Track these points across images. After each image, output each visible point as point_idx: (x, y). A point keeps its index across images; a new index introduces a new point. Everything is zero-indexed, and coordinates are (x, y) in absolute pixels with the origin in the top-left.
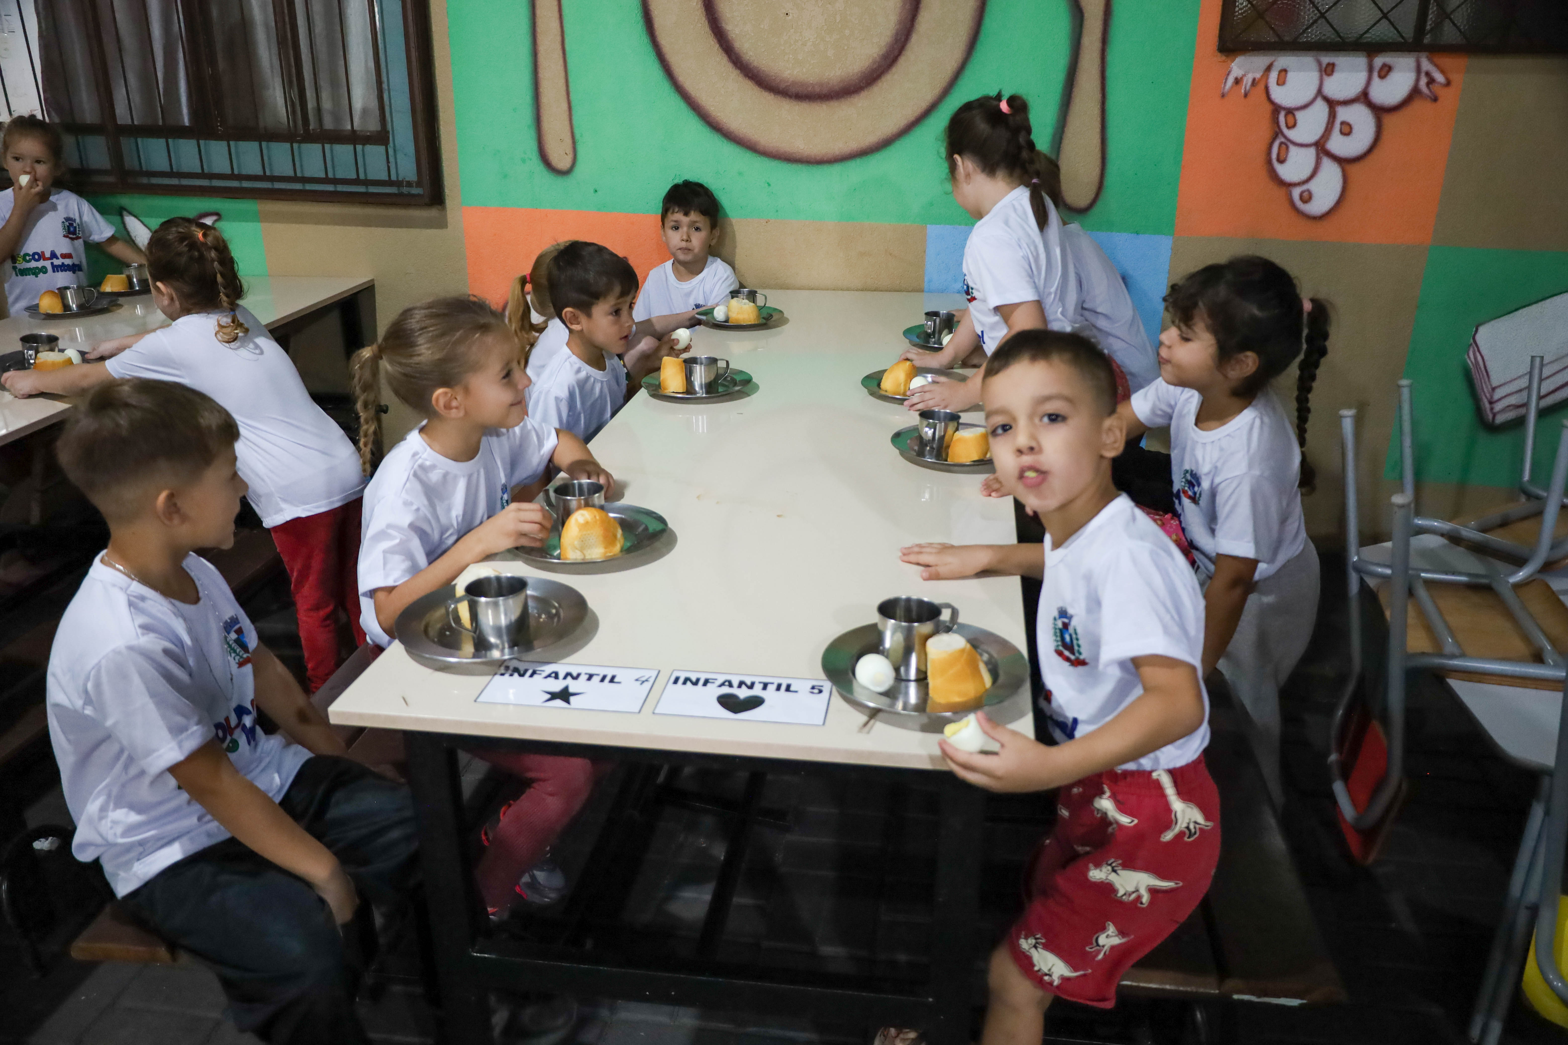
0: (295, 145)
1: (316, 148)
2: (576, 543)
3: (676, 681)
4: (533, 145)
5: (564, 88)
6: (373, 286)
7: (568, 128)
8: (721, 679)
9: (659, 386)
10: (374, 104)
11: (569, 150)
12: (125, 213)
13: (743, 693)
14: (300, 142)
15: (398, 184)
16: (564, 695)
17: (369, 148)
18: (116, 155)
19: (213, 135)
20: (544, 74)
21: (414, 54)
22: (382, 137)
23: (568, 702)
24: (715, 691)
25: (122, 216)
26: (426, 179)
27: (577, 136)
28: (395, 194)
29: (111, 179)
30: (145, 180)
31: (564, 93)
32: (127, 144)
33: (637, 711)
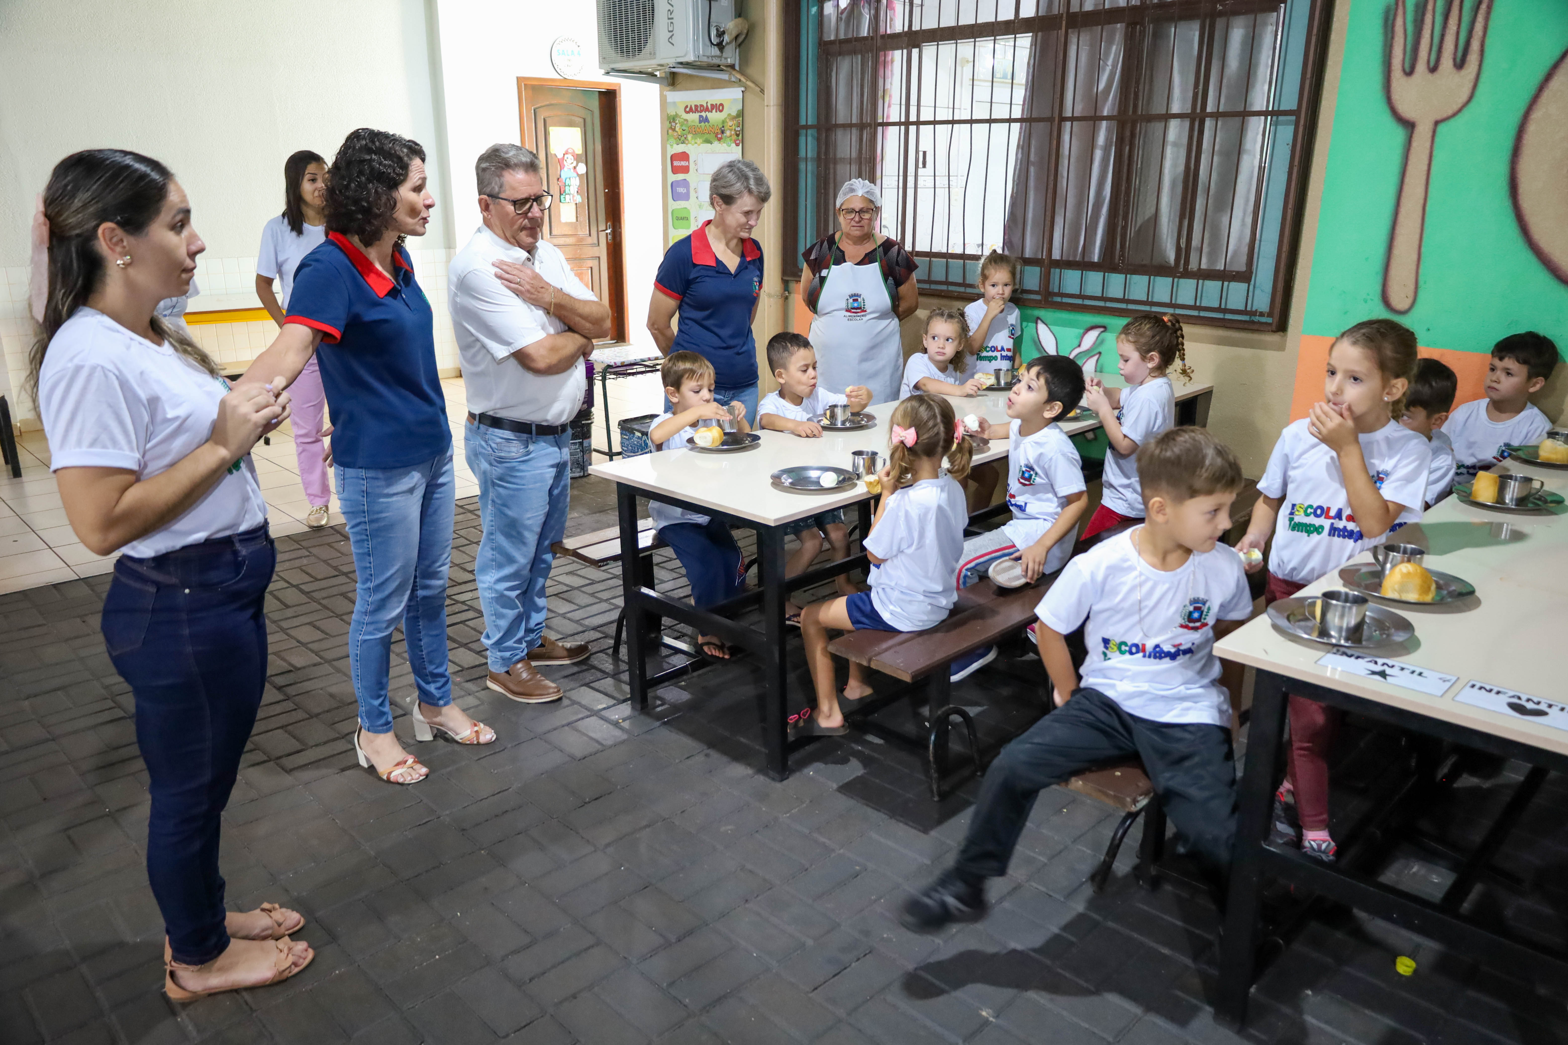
0: (1176, 280)
1: (1192, 283)
2: (1396, 587)
3: (1473, 686)
4: (1378, 289)
5: (1417, 242)
6: (1211, 392)
7: (1413, 276)
8: (1512, 694)
9: (1470, 494)
10: (1245, 250)
11: (1411, 294)
12: (1039, 322)
13: (1530, 706)
14: (1179, 277)
15: (1253, 313)
16: (1383, 674)
17: (1233, 285)
18: (1046, 279)
19: (1115, 269)
20: (1401, 231)
21: (1290, 212)
22: (1245, 276)
23: (1385, 678)
24: (1504, 699)
25: (1037, 323)
26: (1277, 311)
27: (1421, 283)
28: (1245, 322)
29: (1038, 297)
30: (1058, 299)
31: (1416, 246)
32: (1055, 272)
33: (1440, 694)
